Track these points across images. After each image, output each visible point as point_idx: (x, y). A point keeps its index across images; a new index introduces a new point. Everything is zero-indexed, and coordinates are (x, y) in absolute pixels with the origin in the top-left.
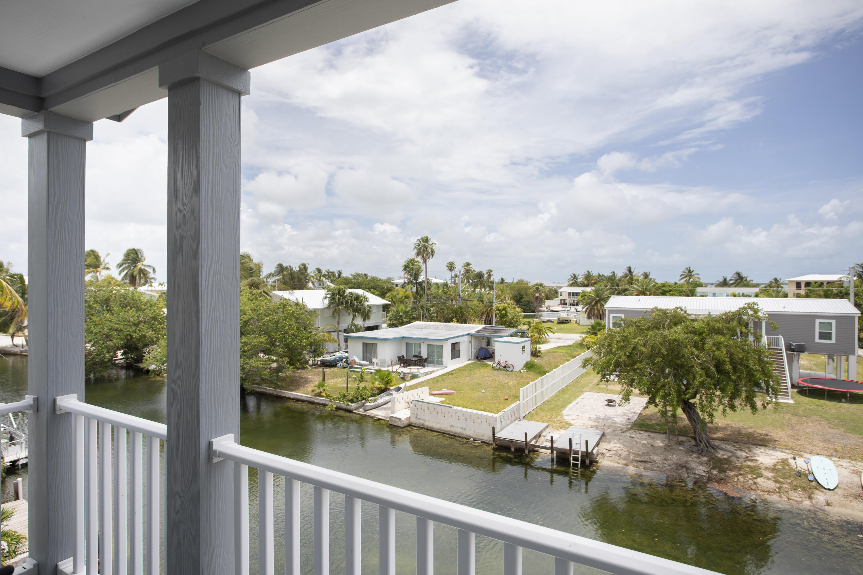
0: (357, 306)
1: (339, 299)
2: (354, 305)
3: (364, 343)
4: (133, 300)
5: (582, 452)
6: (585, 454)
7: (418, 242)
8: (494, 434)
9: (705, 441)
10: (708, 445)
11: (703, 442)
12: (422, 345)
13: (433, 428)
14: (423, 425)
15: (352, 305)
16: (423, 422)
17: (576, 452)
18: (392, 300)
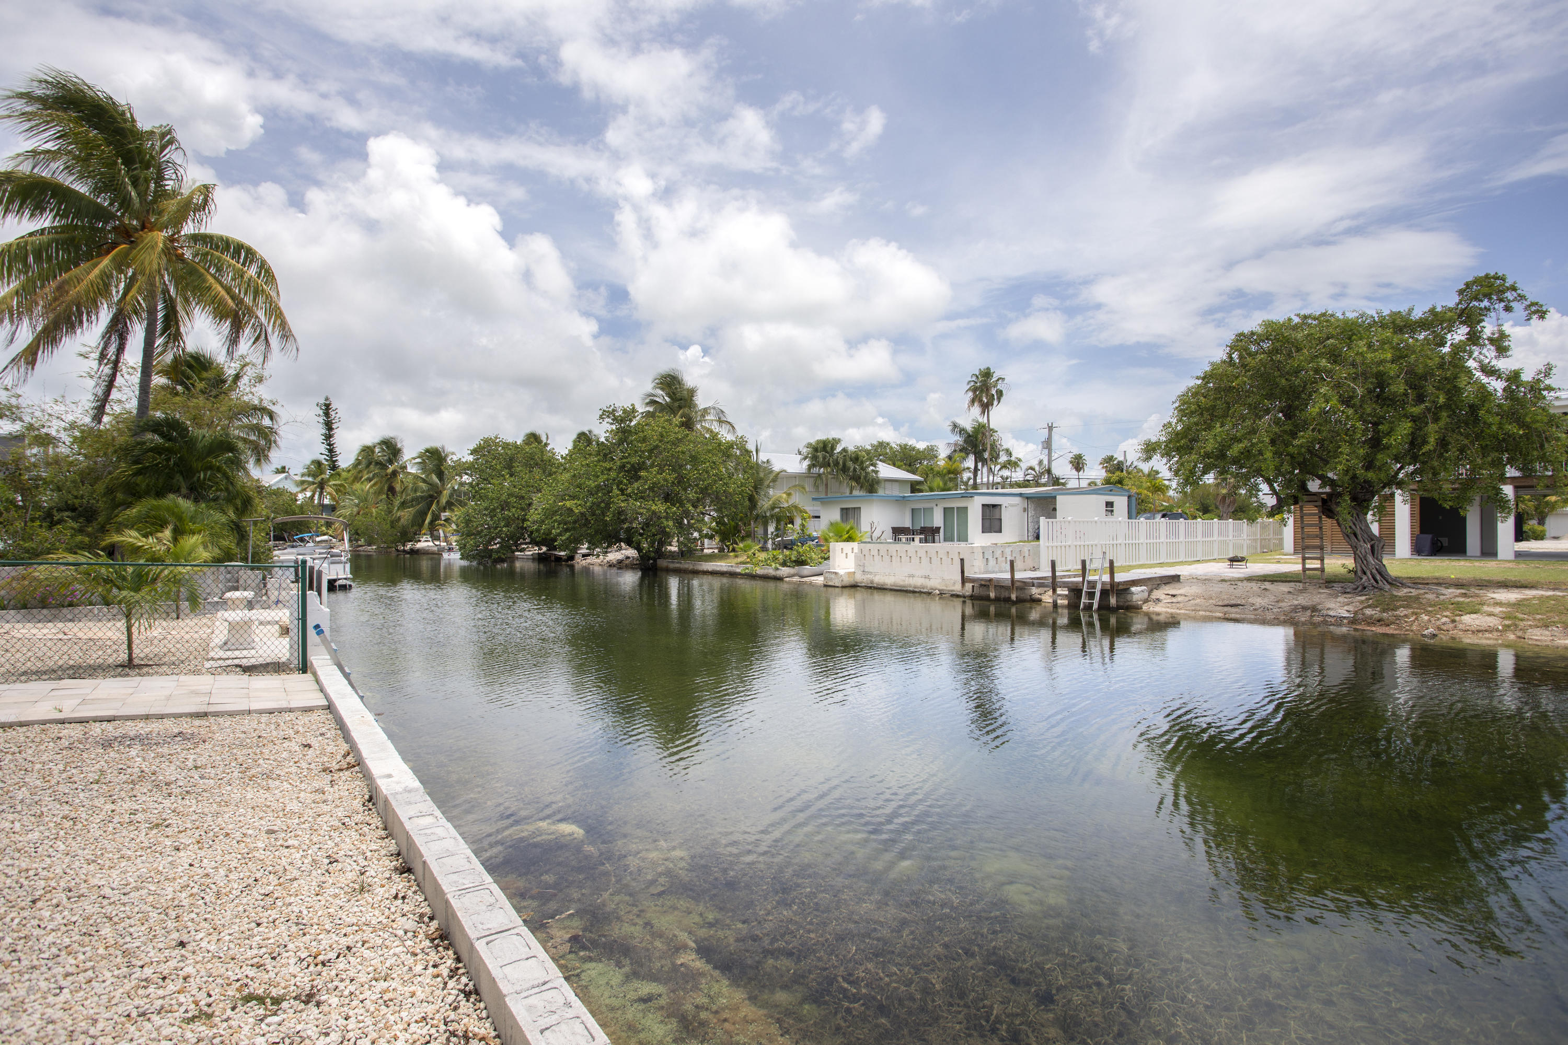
0: (855, 470)
1: (824, 458)
2: (849, 469)
3: (842, 509)
4: (542, 461)
5: (1103, 583)
6: (1108, 587)
7: (974, 379)
8: (963, 572)
9: (1374, 571)
10: (1378, 577)
11: (1368, 573)
12: (935, 509)
13: (885, 584)
14: (872, 582)
15: (845, 469)
16: (870, 577)
17: (1092, 585)
18: (926, 475)
